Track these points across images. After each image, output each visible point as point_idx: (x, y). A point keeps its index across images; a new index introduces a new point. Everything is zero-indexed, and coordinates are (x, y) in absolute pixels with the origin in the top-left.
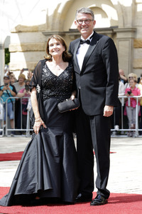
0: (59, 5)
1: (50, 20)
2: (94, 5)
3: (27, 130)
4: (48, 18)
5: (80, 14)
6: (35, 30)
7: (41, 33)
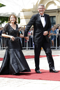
0: (38, 1)
1: (35, 7)
2: (51, 1)
3: (27, 48)
4: (34, 6)
5: (40, 6)
6: (29, 10)
7: (31, 12)
